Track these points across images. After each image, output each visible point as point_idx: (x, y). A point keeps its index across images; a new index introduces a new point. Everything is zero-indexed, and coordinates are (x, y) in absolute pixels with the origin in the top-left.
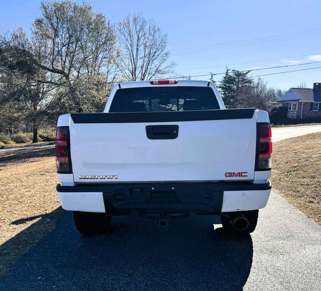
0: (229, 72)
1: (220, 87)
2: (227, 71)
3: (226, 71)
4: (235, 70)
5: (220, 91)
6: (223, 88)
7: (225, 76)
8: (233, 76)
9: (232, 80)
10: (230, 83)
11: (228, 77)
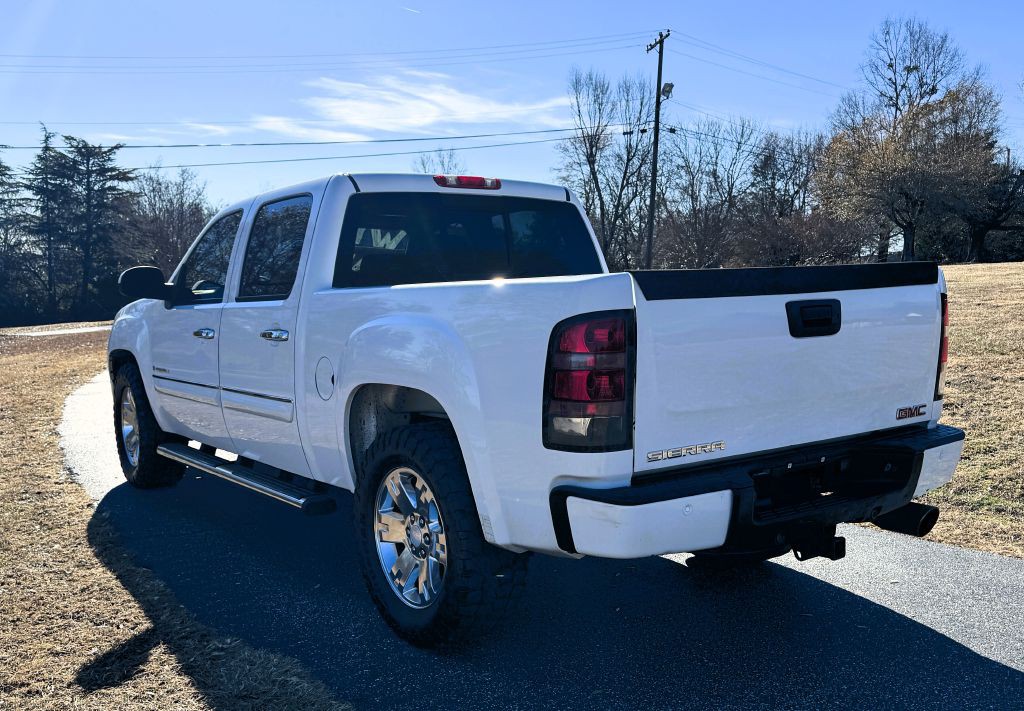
0: (51, 140)
1: (28, 187)
2: (47, 138)
3: (44, 138)
4: (72, 138)
5: (31, 200)
6: (39, 190)
7: (39, 152)
8: (71, 156)
9: (69, 169)
10: (63, 176)
11: (51, 156)
